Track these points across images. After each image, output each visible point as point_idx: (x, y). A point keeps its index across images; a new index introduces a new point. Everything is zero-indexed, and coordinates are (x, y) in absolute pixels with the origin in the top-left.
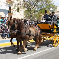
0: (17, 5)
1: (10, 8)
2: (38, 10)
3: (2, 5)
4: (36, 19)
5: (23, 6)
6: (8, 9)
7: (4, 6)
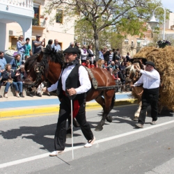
0: (55, 5)
1: (37, 10)
2: (117, 20)
3: (16, 3)
4: (109, 45)
5: (74, 7)
6: (31, 14)
7: (20, 4)
